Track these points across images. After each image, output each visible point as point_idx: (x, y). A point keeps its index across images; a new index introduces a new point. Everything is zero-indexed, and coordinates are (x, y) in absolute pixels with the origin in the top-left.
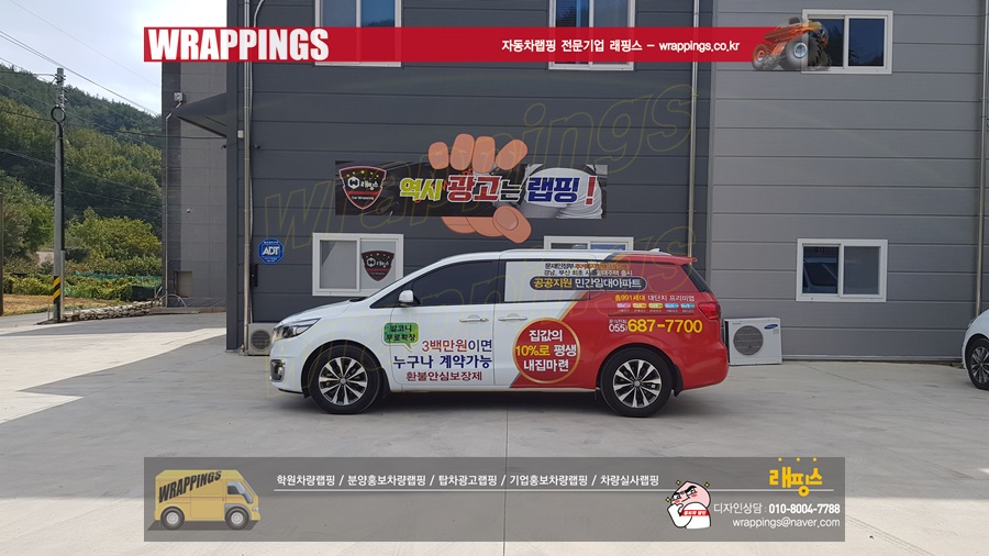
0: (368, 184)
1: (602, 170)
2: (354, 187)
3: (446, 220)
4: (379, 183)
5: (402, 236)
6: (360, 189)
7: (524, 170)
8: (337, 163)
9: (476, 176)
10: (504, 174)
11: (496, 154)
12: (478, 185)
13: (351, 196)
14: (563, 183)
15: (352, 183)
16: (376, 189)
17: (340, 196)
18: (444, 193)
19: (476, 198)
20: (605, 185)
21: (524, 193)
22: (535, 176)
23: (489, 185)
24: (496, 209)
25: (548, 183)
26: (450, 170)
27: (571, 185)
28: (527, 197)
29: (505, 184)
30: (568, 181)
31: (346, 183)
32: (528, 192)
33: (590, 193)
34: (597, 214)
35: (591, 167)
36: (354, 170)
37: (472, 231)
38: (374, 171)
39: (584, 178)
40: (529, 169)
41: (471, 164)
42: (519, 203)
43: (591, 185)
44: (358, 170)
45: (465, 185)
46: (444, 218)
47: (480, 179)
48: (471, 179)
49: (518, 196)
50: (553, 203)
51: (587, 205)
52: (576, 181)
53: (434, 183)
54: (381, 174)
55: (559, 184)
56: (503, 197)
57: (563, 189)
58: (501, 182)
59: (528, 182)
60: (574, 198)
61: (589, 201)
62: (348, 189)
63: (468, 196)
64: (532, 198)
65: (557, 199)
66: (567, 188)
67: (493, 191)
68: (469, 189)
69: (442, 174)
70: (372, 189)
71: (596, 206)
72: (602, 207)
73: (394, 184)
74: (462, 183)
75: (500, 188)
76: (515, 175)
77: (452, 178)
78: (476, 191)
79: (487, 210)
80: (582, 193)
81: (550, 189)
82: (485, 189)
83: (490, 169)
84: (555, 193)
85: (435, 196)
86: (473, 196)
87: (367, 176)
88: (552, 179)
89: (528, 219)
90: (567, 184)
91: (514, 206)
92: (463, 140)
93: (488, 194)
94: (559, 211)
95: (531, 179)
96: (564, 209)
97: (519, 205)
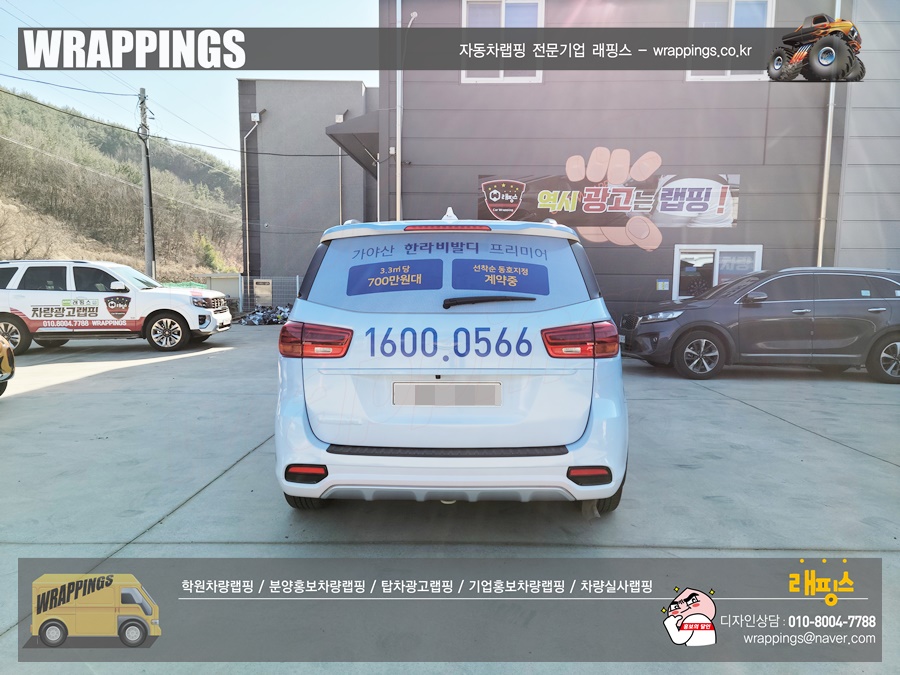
0: (508, 197)
1: (735, 179)
2: (495, 199)
3: (581, 230)
4: (519, 197)
6: (500, 201)
7: (656, 182)
8: (480, 177)
9: (610, 188)
10: (639, 186)
11: (631, 166)
12: (613, 196)
13: (492, 208)
14: (695, 193)
15: (494, 196)
16: (516, 202)
17: (483, 208)
18: (579, 205)
19: (610, 208)
20: (737, 195)
21: (656, 202)
22: (669, 186)
23: (623, 196)
24: (628, 218)
25: (680, 194)
26: (586, 182)
27: (703, 195)
28: (659, 208)
29: (638, 195)
30: (700, 190)
31: (488, 196)
32: (660, 202)
33: (722, 203)
34: (728, 223)
35: (724, 176)
36: (495, 184)
37: (606, 240)
38: (512, 184)
39: (716, 188)
40: (662, 180)
41: (606, 176)
42: (652, 213)
43: (723, 195)
44: (499, 184)
45: (600, 196)
46: (579, 228)
47: (614, 190)
48: (605, 191)
49: (650, 206)
50: (685, 213)
51: (718, 214)
52: (709, 191)
53: (570, 195)
54: (521, 187)
55: (691, 194)
56: (636, 208)
57: (695, 199)
58: (634, 193)
60: (706, 207)
61: (720, 211)
62: (490, 201)
63: (603, 207)
64: (664, 208)
65: (689, 208)
66: (699, 197)
67: (627, 202)
68: (604, 200)
69: (579, 186)
70: (512, 201)
71: (726, 216)
73: (532, 196)
74: (597, 195)
75: (633, 199)
76: (648, 186)
77: (587, 190)
78: (610, 202)
79: (620, 220)
80: (714, 202)
81: (682, 198)
82: (618, 200)
83: (624, 181)
84: (686, 203)
85: (571, 207)
86: (607, 207)
87: (507, 188)
88: (684, 190)
89: (659, 228)
90: (699, 195)
91: (647, 216)
92: (600, 153)
93: (622, 205)
94: (691, 220)
95: (664, 190)
96: (695, 218)
97: (651, 215)
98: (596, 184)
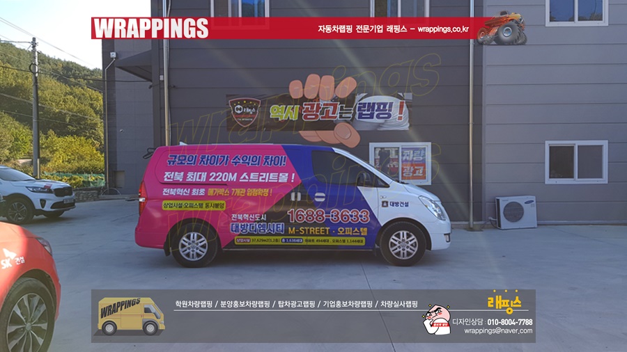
0: (248, 110)
1: (409, 96)
2: (239, 112)
3: (303, 133)
6: (243, 113)
7: (354, 98)
8: (227, 96)
10: (342, 101)
11: (335, 87)
12: (323, 108)
13: (237, 118)
14: (382, 106)
15: (237, 109)
16: (254, 113)
17: (229, 118)
18: (300, 115)
19: (322, 118)
20: (411, 107)
21: (355, 113)
22: (363, 101)
23: (331, 109)
24: (336, 125)
27: (387, 108)
28: (357, 116)
30: (385, 104)
31: (234, 110)
32: (358, 112)
33: (401, 113)
34: (406, 127)
35: (401, 94)
36: (239, 100)
37: (319, 140)
38: (251, 101)
39: (396, 102)
40: (358, 97)
41: (318, 95)
42: (352, 120)
43: (401, 107)
44: (241, 101)
45: (315, 109)
46: (300, 132)
48: (318, 105)
50: (375, 120)
51: (399, 119)
52: (391, 104)
53: (293, 108)
54: (258, 103)
55: (379, 108)
56: (341, 117)
57: (382, 110)
58: (339, 106)
59: (358, 105)
60: (390, 116)
62: (235, 113)
63: (317, 116)
64: (360, 117)
65: (378, 117)
67: (334, 113)
68: (317, 111)
70: (251, 113)
71: (404, 122)
72: (409, 122)
73: (266, 109)
74: (312, 108)
75: (338, 111)
76: (349, 101)
77: (305, 105)
78: (322, 113)
80: (395, 112)
81: (373, 110)
82: (328, 111)
83: (330, 98)
84: (376, 113)
85: (294, 117)
86: (320, 116)
87: (247, 105)
88: (374, 104)
89: (358, 131)
91: (348, 123)
92: (313, 79)
93: (330, 115)
94: (379, 125)
95: (359, 104)
96: (383, 124)
97: (351, 122)
98: (311, 100)
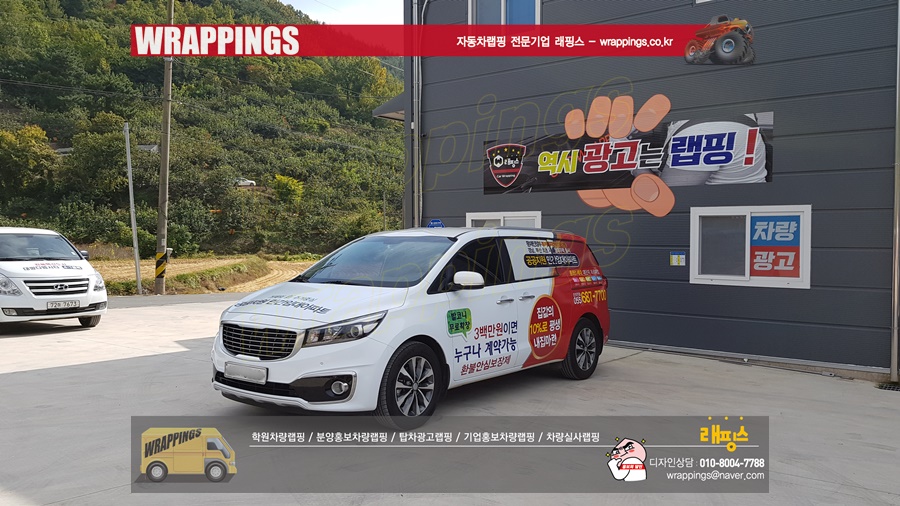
0: (510, 162)
1: (766, 118)
2: (498, 165)
3: (583, 194)
4: (520, 161)
5: (540, 213)
6: (503, 167)
7: (665, 131)
8: (485, 143)
9: (612, 143)
10: (645, 137)
11: (634, 115)
12: (615, 152)
13: (496, 175)
14: (715, 141)
15: (497, 161)
16: (518, 166)
17: (487, 176)
18: (580, 165)
19: (613, 167)
20: (771, 138)
21: (666, 156)
22: (680, 135)
23: (627, 151)
24: (634, 178)
27: (725, 142)
28: (669, 162)
29: (644, 148)
30: (720, 137)
31: (492, 162)
32: (671, 155)
33: (750, 150)
34: (760, 176)
35: (751, 116)
36: (498, 149)
37: (609, 204)
38: (514, 147)
39: (741, 131)
40: (672, 128)
42: (661, 169)
43: (752, 137)
44: (502, 149)
45: (602, 154)
46: (579, 192)
47: (617, 145)
48: (607, 146)
49: (659, 161)
50: (702, 166)
51: (746, 166)
52: (732, 136)
53: (570, 154)
54: (522, 150)
56: (643, 164)
57: (714, 149)
58: (640, 147)
59: (672, 142)
60: (729, 157)
61: (749, 161)
62: (494, 167)
63: (605, 165)
64: (676, 162)
65: (707, 160)
66: (719, 146)
67: (631, 157)
68: (605, 157)
69: (579, 144)
70: (514, 166)
71: (757, 166)
72: (766, 167)
73: (532, 159)
74: (598, 152)
75: (639, 154)
76: (656, 138)
77: (588, 148)
78: (612, 160)
79: (624, 179)
80: (739, 151)
81: (698, 149)
82: (622, 156)
83: (627, 133)
84: (704, 154)
85: (571, 169)
86: (609, 166)
87: (509, 154)
88: (700, 138)
89: (670, 187)
91: (655, 173)
93: (626, 162)
94: (710, 176)
95: (674, 140)
97: (661, 171)
